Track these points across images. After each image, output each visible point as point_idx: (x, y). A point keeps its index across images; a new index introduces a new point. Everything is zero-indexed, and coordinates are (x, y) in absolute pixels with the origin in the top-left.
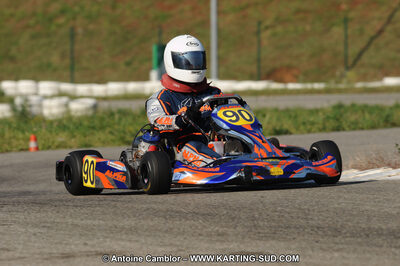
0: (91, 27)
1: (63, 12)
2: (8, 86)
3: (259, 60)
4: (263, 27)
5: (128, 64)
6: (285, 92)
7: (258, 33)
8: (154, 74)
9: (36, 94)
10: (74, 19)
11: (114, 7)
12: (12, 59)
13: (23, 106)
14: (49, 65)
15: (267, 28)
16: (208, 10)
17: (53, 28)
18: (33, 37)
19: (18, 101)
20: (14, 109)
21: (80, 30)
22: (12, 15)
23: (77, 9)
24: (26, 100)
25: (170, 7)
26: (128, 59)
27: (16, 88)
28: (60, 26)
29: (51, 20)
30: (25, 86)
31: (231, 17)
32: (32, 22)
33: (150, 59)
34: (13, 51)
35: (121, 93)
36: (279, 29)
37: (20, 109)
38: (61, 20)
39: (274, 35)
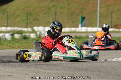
0: (62, 11)
1: (53, 6)
2: (36, 28)
3: (112, 22)
4: (113, 12)
5: (73, 22)
6: (119, 32)
7: (112, 14)
8: (80, 26)
9: (44, 31)
10: (57, 8)
11: (69, 5)
12: (38, 20)
13: (40, 34)
14: (49, 22)
15: (115, 12)
16: (97, 6)
17: (50, 11)
18: (44, 14)
19: (38, 33)
20: (37, 35)
21: (58, 12)
22: (38, 7)
23: (58, 5)
24: (41, 33)
25: (86, 6)
26: (73, 21)
27: (38, 29)
28: (52, 11)
29: (50, 9)
30: (41, 28)
31: (104, 9)
32: (44, 9)
33: (79, 21)
34: (38, 18)
35: (70, 31)
36: (119, 13)
37: (39, 35)
38: (53, 9)
39: (117, 14)
